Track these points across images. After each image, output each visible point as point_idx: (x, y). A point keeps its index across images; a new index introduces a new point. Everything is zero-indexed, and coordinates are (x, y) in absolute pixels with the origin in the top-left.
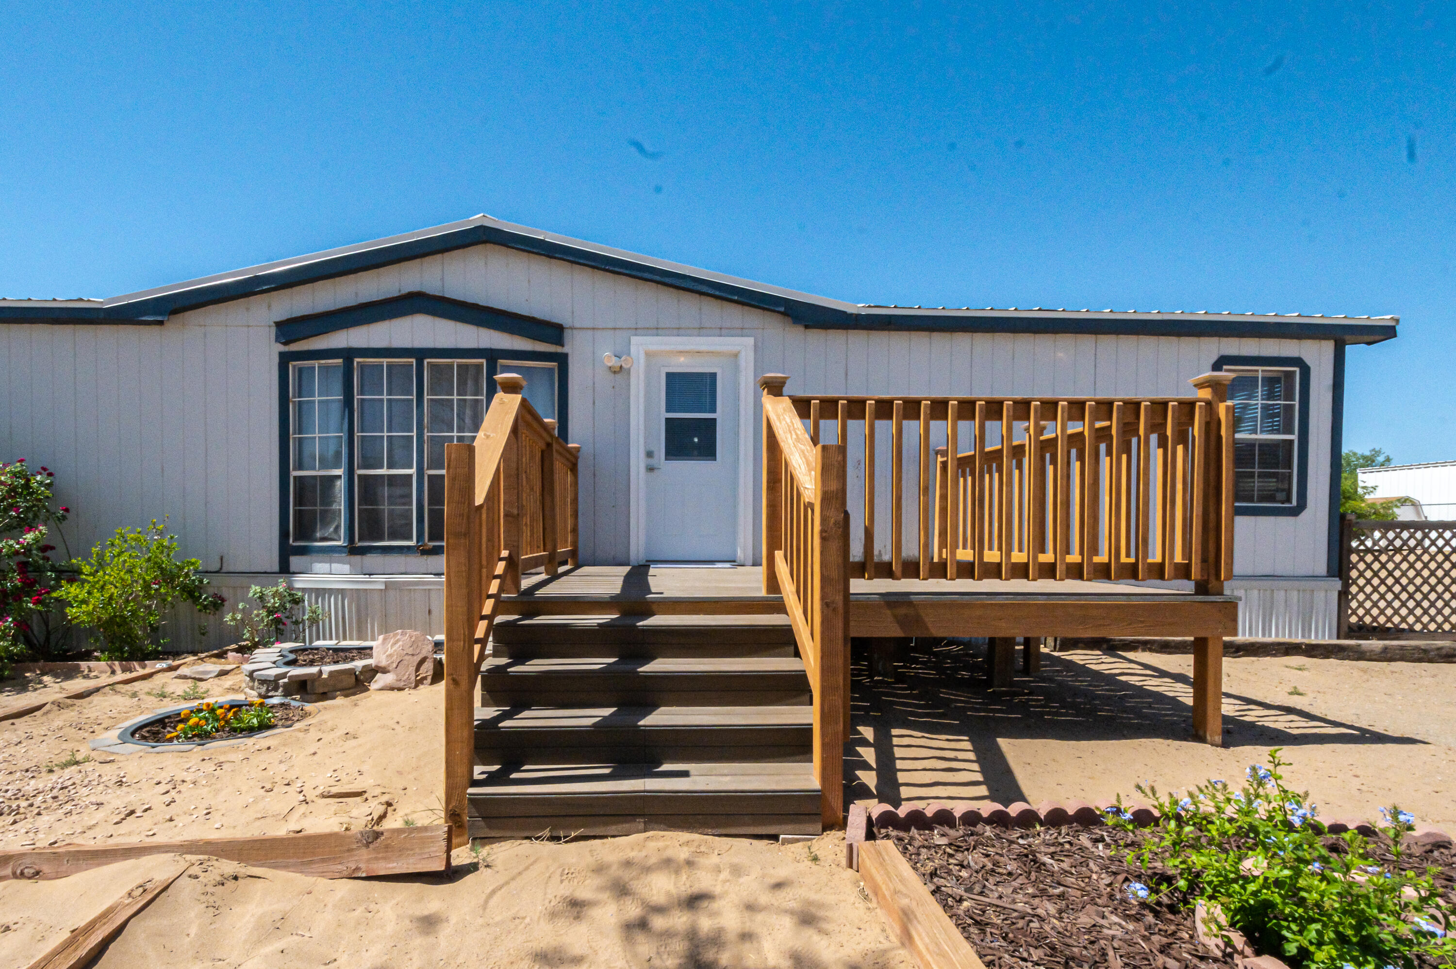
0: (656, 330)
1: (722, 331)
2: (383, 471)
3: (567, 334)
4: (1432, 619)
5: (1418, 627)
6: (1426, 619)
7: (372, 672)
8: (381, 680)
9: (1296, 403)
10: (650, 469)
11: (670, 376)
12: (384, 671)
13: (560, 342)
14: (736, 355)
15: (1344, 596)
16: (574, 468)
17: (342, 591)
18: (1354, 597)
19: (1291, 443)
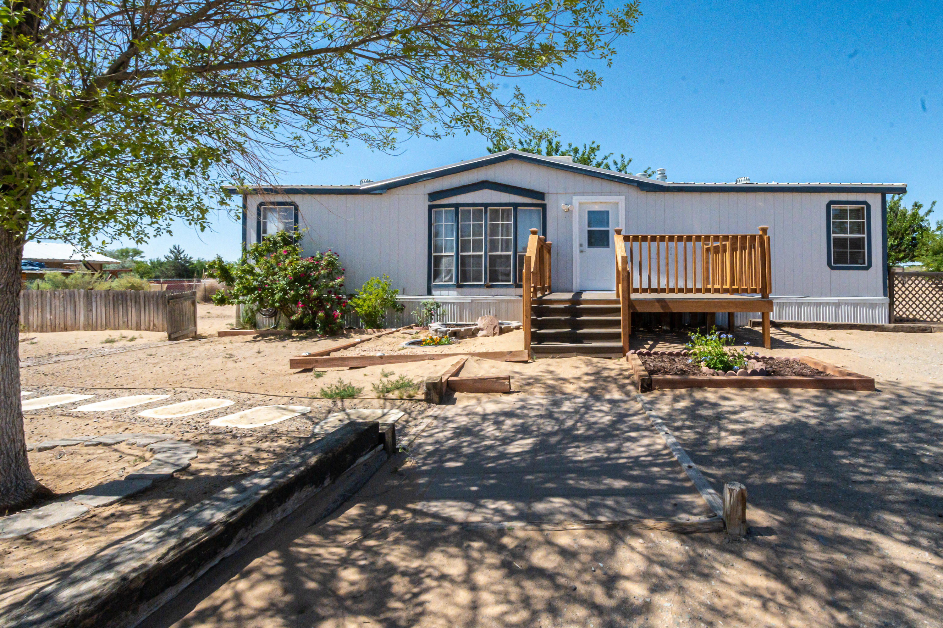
0: (583, 194)
1: (611, 193)
2: (471, 253)
3: (546, 196)
4: (935, 316)
5: (935, 320)
6: (932, 316)
7: (478, 330)
8: (481, 333)
9: (865, 221)
10: (581, 251)
11: (589, 212)
12: (482, 330)
13: (545, 199)
14: (617, 204)
15: (891, 304)
16: (549, 252)
17: (454, 303)
18: (897, 306)
19: (864, 238)
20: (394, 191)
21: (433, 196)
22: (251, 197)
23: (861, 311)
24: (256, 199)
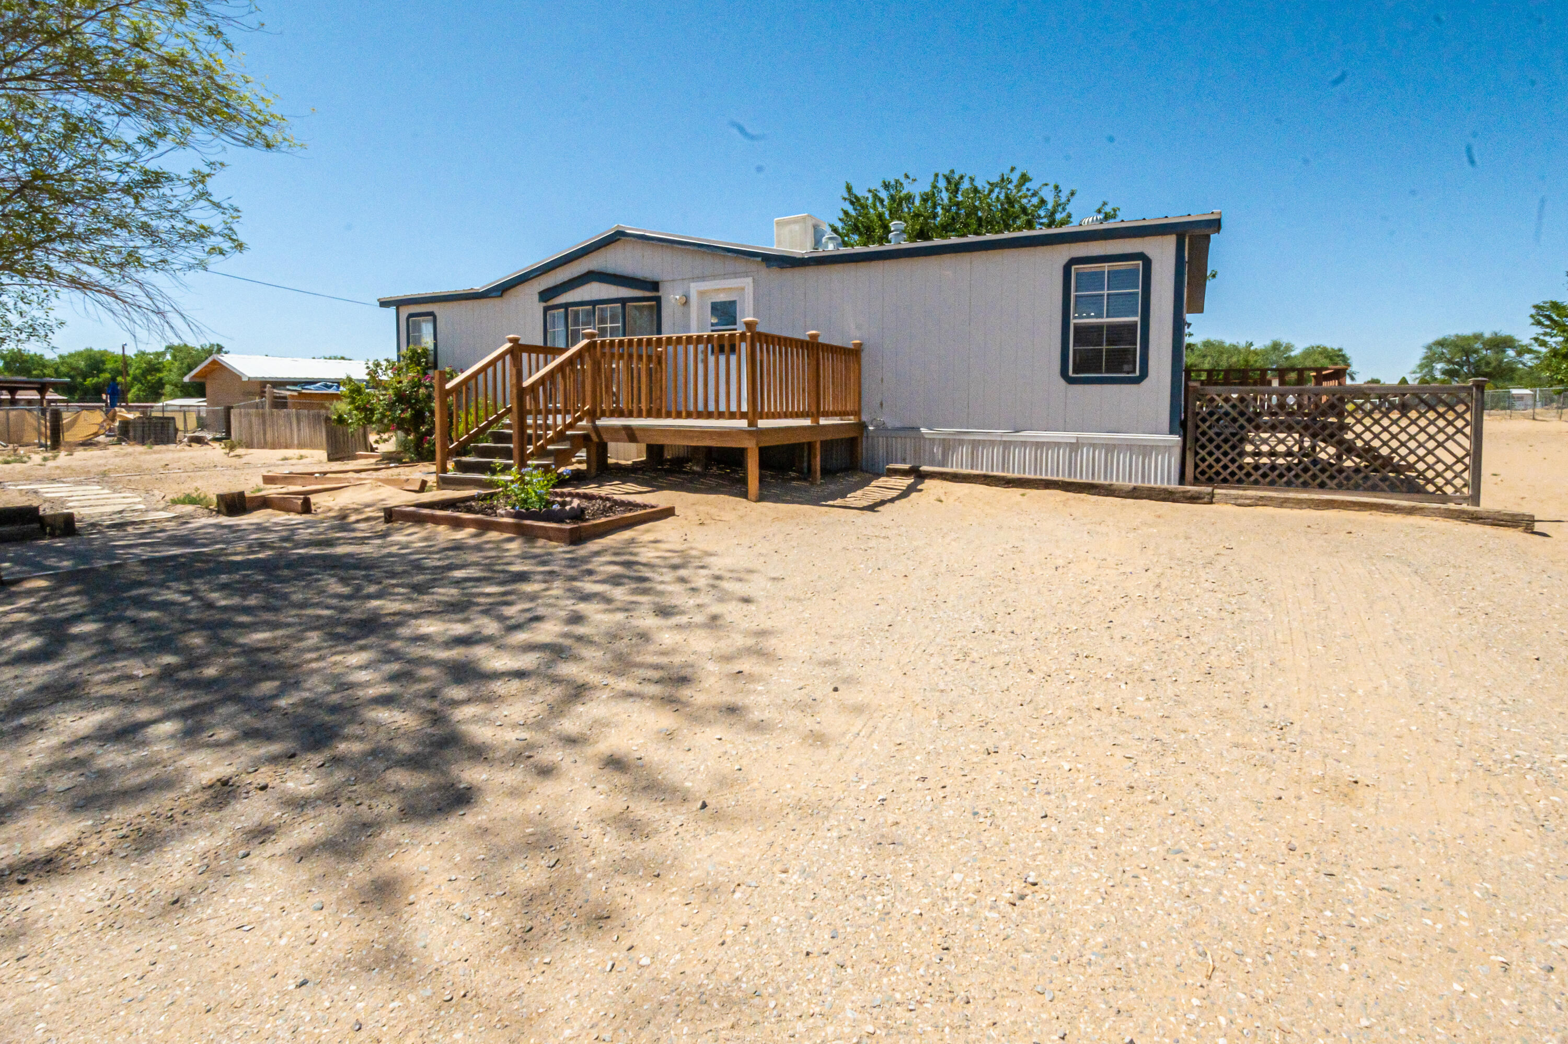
0: (703, 278)
3: (661, 286)
9: (1140, 290)
11: (713, 305)
14: (743, 289)
19: (1135, 324)
20: (513, 292)
21: (545, 295)
22: (402, 309)
23: (1122, 460)
24: (405, 311)
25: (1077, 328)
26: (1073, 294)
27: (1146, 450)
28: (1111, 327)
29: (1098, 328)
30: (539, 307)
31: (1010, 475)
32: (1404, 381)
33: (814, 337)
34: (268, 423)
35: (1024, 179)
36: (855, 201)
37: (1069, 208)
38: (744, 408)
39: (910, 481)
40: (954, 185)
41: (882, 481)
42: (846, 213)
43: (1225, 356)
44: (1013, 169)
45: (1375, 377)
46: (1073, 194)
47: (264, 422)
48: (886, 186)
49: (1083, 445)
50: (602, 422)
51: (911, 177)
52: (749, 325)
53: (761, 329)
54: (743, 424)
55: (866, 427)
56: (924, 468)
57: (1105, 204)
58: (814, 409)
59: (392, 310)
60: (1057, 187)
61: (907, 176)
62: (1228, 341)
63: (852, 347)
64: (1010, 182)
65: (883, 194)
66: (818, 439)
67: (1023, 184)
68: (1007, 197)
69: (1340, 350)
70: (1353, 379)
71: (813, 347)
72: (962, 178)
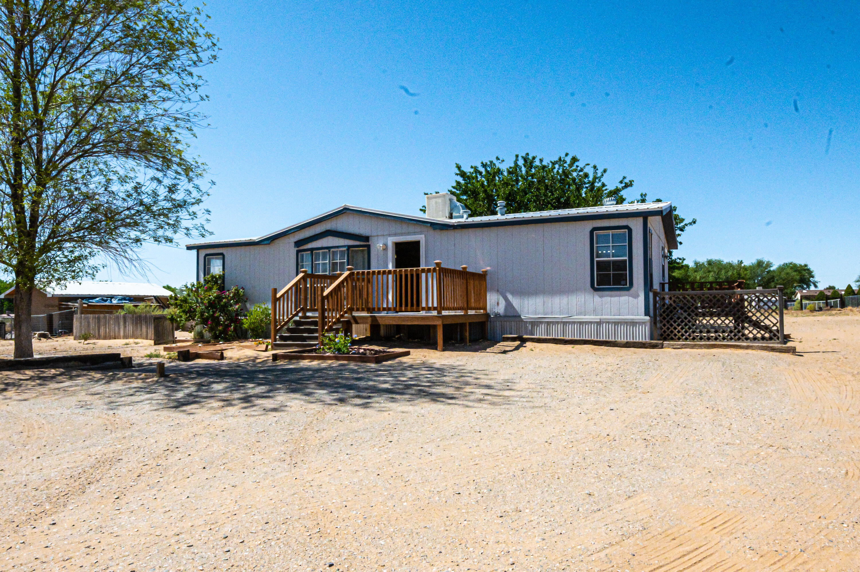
0: (395, 235)
1: (414, 233)
3: (370, 238)
9: (627, 244)
13: (368, 241)
14: (419, 241)
19: (625, 261)
20: (277, 241)
21: (298, 244)
22: (200, 251)
23: (622, 329)
24: (203, 253)
25: (598, 262)
26: (595, 245)
27: (633, 323)
28: (614, 262)
29: (608, 262)
30: (294, 250)
31: (567, 338)
32: (849, 287)
33: (464, 268)
34: (102, 323)
35: (574, 160)
36: (463, 174)
37: (603, 180)
38: (435, 305)
39: (517, 343)
40: (529, 162)
41: (502, 343)
42: (458, 183)
43: (723, 272)
44: (567, 155)
45: (832, 285)
46: (605, 171)
47: (99, 322)
48: (484, 166)
49: (603, 322)
50: (356, 314)
51: (501, 159)
52: (438, 264)
53: (443, 266)
54: (435, 313)
55: (490, 316)
56: (525, 336)
57: (624, 178)
58: (466, 306)
59: (194, 252)
60: (595, 167)
61: (498, 159)
62: (726, 260)
63: (481, 273)
64: (566, 162)
65: (482, 170)
66: (468, 322)
67: (574, 163)
68: (564, 171)
69: (806, 266)
70: (816, 286)
71: (464, 274)
72: (534, 158)
